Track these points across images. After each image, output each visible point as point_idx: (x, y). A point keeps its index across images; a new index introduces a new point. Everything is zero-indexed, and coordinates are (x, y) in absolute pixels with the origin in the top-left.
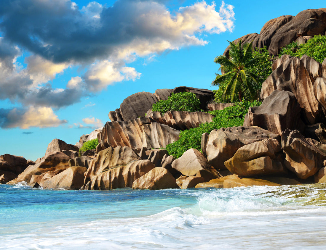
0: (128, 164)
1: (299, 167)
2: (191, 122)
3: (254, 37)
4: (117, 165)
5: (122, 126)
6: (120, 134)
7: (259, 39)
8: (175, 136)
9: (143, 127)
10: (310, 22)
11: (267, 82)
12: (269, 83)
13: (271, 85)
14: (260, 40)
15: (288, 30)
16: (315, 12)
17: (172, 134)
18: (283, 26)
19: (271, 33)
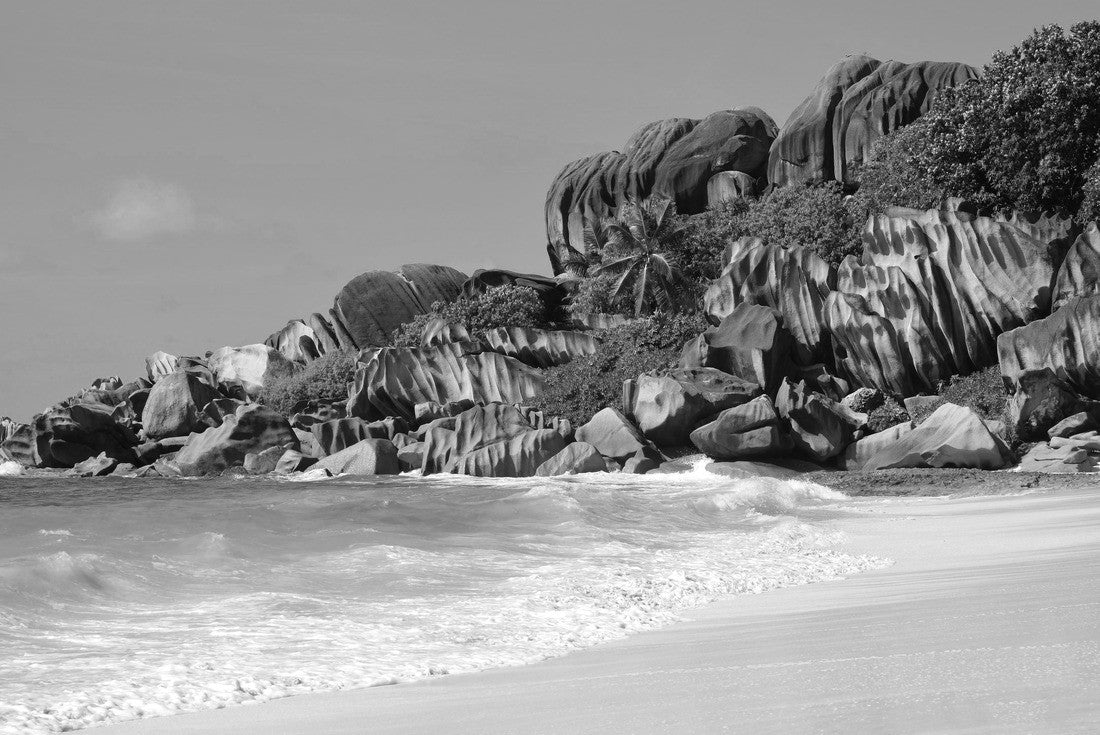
0: (516, 436)
1: (818, 443)
2: (549, 351)
3: (617, 161)
4: (498, 438)
5: (418, 357)
6: (412, 372)
7: (630, 167)
8: (535, 380)
9: (464, 361)
10: (739, 144)
11: (720, 285)
12: (724, 288)
13: (728, 291)
14: (634, 171)
15: (692, 155)
16: (743, 120)
17: (529, 376)
18: (678, 143)
19: (654, 157)
